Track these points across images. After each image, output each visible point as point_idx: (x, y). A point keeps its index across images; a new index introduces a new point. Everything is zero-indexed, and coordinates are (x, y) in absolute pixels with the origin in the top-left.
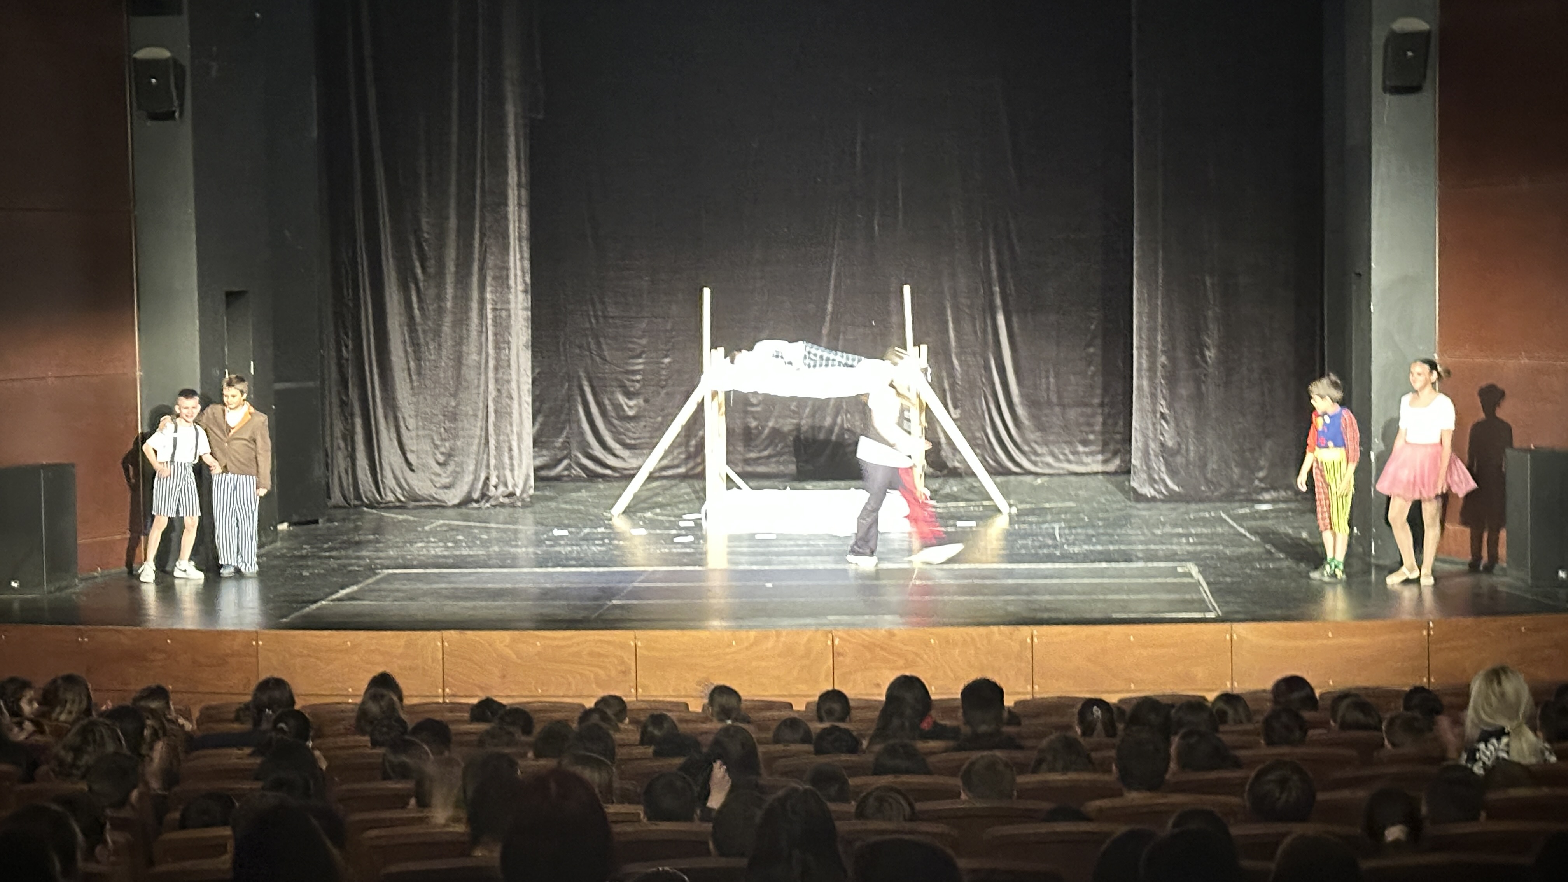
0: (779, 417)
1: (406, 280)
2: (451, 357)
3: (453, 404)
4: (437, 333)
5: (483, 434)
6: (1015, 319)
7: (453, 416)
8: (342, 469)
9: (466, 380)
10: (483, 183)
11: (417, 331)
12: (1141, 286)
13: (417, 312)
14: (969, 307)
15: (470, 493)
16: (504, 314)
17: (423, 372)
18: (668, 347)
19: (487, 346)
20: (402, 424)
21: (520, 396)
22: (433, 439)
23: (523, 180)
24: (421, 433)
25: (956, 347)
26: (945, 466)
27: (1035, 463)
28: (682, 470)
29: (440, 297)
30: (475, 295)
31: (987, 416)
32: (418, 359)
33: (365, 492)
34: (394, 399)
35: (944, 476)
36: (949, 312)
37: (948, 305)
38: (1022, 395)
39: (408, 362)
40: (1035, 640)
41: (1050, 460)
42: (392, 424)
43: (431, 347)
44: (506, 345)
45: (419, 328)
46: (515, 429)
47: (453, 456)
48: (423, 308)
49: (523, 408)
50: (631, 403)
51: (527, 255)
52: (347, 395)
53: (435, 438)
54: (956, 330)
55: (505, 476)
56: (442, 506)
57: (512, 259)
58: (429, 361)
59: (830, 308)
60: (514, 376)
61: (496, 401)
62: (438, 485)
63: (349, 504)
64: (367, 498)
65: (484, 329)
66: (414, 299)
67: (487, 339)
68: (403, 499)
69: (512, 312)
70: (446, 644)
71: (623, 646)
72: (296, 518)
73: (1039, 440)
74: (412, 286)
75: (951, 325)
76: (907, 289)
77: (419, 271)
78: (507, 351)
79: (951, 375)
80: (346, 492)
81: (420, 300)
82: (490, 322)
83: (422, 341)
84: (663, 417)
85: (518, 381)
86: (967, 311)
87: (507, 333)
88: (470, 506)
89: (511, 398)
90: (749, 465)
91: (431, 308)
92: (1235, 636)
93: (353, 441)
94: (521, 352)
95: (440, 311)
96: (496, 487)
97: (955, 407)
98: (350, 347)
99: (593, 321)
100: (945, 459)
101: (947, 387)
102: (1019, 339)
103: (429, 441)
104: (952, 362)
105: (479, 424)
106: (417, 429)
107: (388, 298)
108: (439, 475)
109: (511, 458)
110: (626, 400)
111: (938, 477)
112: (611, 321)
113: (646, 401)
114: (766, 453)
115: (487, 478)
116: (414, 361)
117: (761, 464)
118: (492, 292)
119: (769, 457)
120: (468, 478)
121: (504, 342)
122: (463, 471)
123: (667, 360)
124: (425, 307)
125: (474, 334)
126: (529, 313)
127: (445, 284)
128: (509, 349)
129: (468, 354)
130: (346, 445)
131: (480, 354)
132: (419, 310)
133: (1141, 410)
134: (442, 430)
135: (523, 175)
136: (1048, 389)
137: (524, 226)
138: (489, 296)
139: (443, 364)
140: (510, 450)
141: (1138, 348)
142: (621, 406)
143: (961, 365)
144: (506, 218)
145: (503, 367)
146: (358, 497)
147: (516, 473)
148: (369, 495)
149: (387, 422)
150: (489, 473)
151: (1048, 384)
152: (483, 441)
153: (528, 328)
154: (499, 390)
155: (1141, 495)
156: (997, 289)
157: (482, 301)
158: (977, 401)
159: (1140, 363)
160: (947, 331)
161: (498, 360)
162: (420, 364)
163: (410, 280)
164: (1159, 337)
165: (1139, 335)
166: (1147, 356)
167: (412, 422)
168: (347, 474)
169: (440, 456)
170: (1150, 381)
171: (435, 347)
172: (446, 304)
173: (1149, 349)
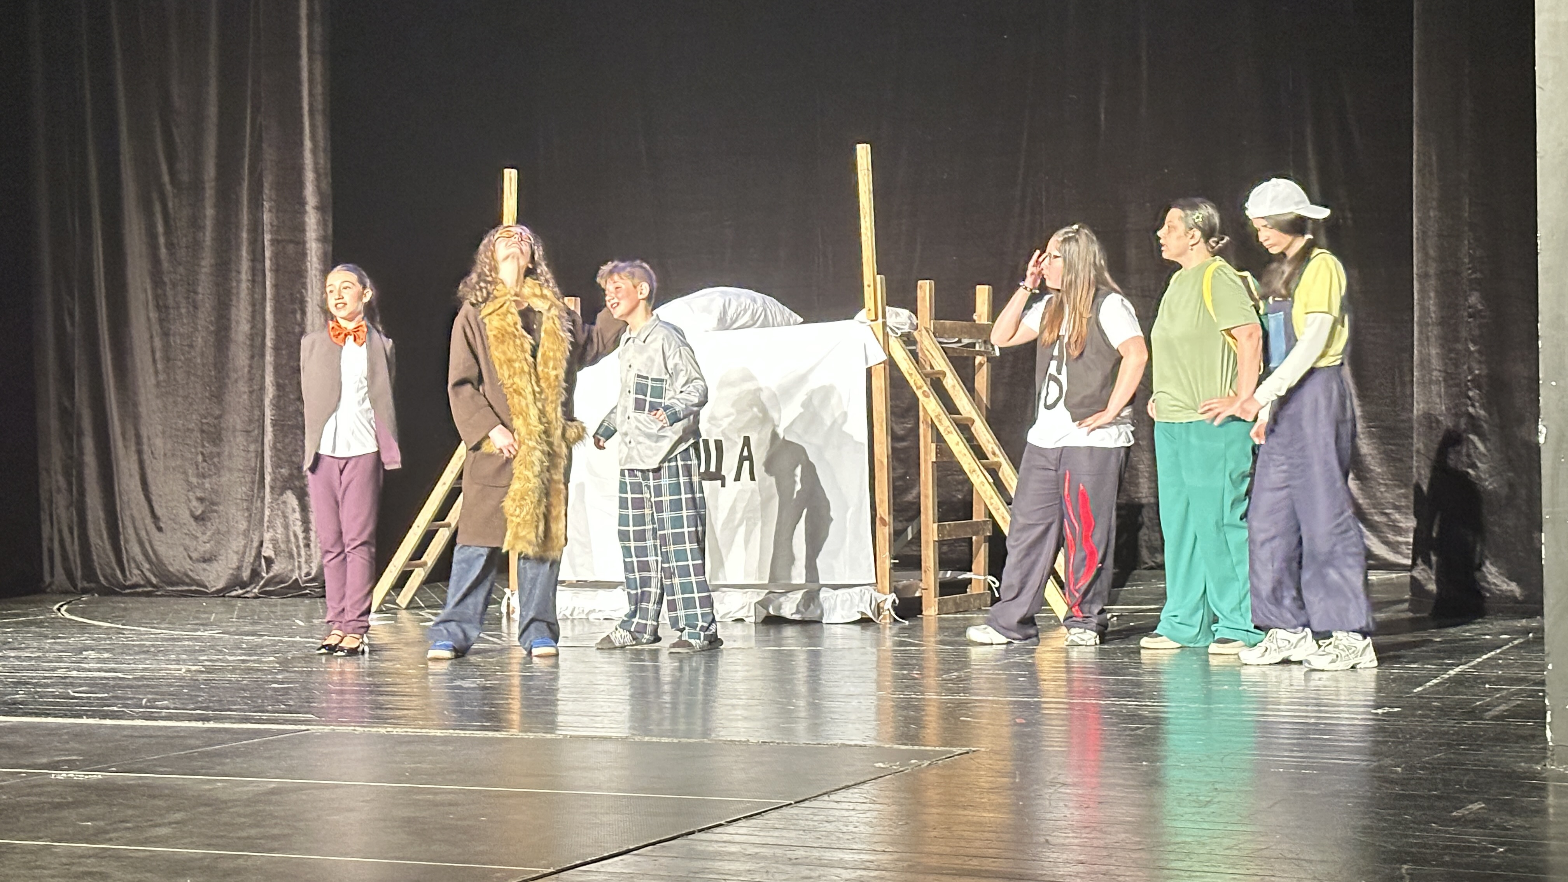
2: (212, 328)
3: (218, 412)
4: (191, 286)
5: (258, 464)
7: (215, 434)
8: (64, 524)
9: (233, 369)
11: (164, 283)
13: (163, 251)
15: (239, 568)
16: (291, 249)
17: (173, 355)
19: (264, 308)
20: (145, 448)
22: (185, 473)
24: (173, 462)
29: (195, 223)
30: (245, 216)
32: (166, 334)
34: (136, 405)
39: (151, 337)
42: (132, 447)
43: (183, 311)
44: (297, 307)
45: (166, 279)
47: (216, 504)
48: (172, 244)
52: (72, 398)
53: (190, 472)
55: (288, 540)
56: (198, 592)
57: (304, 151)
58: (181, 335)
61: (280, 405)
62: (195, 555)
63: (77, 587)
64: (105, 577)
65: (260, 279)
66: (160, 229)
67: (264, 294)
68: (154, 580)
69: (308, 246)
74: (157, 206)
78: (298, 316)
80: (73, 565)
81: (168, 232)
82: (268, 263)
83: (171, 302)
87: (299, 286)
91: (184, 242)
93: (80, 477)
95: (196, 246)
98: (76, 315)
103: (182, 477)
105: (252, 447)
106: (165, 455)
108: (196, 538)
115: (261, 544)
116: (161, 339)
118: (270, 211)
120: (237, 543)
121: (294, 300)
122: (228, 532)
124: (175, 241)
125: (244, 285)
126: (329, 248)
127: (203, 200)
128: (304, 313)
129: (236, 322)
130: (70, 484)
131: (253, 321)
132: (167, 247)
134: (200, 458)
137: (319, 89)
138: (267, 217)
139: (200, 342)
145: (288, 346)
146: (90, 573)
148: (109, 571)
149: (126, 447)
150: (262, 535)
152: (257, 477)
154: (281, 387)
157: (256, 228)
159: (1424, 309)
162: (168, 342)
163: (155, 196)
164: (1465, 249)
165: (1423, 249)
166: (1437, 292)
167: (158, 442)
168: (72, 533)
169: (195, 503)
170: (1442, 346)
171: (188, 312)
172: (204, 234)
173: (1441, 275)
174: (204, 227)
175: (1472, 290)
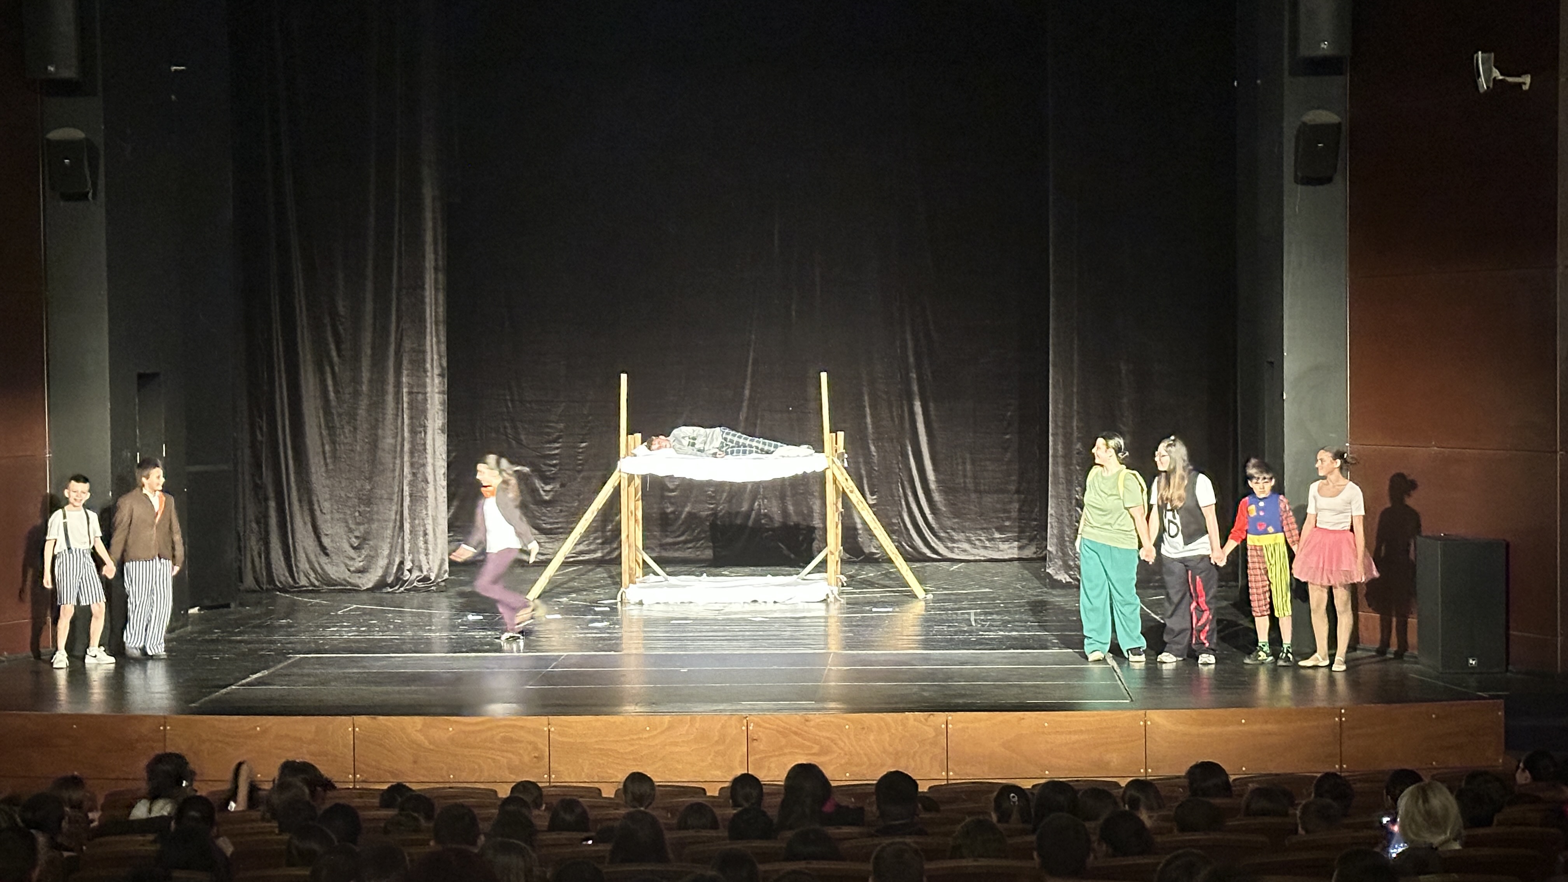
0: (696, 502)
1: (321, 361)
2: (367, 440)
3: (368, 487)
4: (352, 416)
5: (398, 517)
6: (932, 405)
7: (368, 500)
8: (255, 553)
9: (382, 464)
10: (400, 268)
11: (332, 414)
12: (1055, 373)
13: (332, 395)
14: (887, 393)
15: (384, 577)
16: (420, 397)
17: (338, 454)
18: (584, 432)
19: (403, 430)
20: (316, 507)
21: (435, 480)
22: (347, 522)
23: (440, 263)
24: (337, 516)
25: (873, 433)
26: (863, 553)
27: (951, 550)
28: (599, 554)
29: (356, 380)
30: (391, 379)
31: (903, 503)
32: (333, 443)
33: (278, 576)
34: (309, 481)
35: (860, 562)
36: (866, 398)
37: (865, 390)
38: (938, 481)
39: (323, 445)
40: (950, 726)
41: (966, 546)
42: (306, 508)
43: (346, 431)
44: (422, 429)
45: (334, 411)
46: (430, 513)
47: (369, 540)
48: (339, 392)
49: (438, 492)
50: (548, 488)
51: (443, 339)
52: (261, 477)
53: (350, 522)
54: (871, 414)
55: (419, 561)
56: (355, 590)
57: (428, 343)
58: (344, 444)
59: (747, 392)
60: (430, 460)
61: (412, 484)
62: (352, 569)
63: (262, 589)
64: (281, 582)
65: (400, 414)
66: (330, 382)
67: (403, 423)
68: (317, 583)
69: (428, 395)
70: (357, 729)
71: (536, 732)
72: (207, 603)
73: (956, 526)
74: (328, 369)
75: (868, 410)
76: (824, 376)
77: (334, 354)
78: (423, 435)
79: (868, 462)
80: (260, 576)
81: (335, 384)
82: (405, 405)
83: (338, 425)
84: (579, 501)
85: (434, 465)
86: (885, 397)
87: (423, 418)
88: (384, 590)
89: (427, 482)
90: (665, 550)
91: (346, 392)
92: (1149, 723)
93: (267, 525)
94: (437, 437)
95: (356, 394)
96: (410, 571)
97: (872, 494)
98: (265, 429)
99: (510, 405)
100: (861, 545)
101: (863, 472)
102: (935, 425)
103: (343, 525)
104: (869, 448)
105: (394, 508)
106: (332, 512)
107: (303, 382)
108: (353, 559)
109: (426, 542)
110: (543, 485)
111: (854, 563)
112: (528, 405)
113: (563, 485)
114: (682, 538)
115: (402, 563)
116: (330, 446)
117: (677, 550)
118: (408, 375)
119: (685, 542)
120: (382, 562)
121: (421, 426)
122: (377, 555)
123: (584, 445)
124: (341, 390)
125: (390, 416)
126: (446, 396)
127: (361, 367)
128: (425, 433)
129: (384, 438)
130: (259, 527)
131: (395, 437)
132: (335, 393)
133: (1057, 497)
134: (357, 514)
135: (440, 258)
136: (965, 476)
137: (441, 309)
138: (404, 379)
139: (358, 448)
140: (425, 534)
141: (1053, 435)
142: (538, 490)
143: (878, 452)
144: (423, 302)
145: (419, 451)
146: (271, 579)
147: (431, 557)
148: (282, 579)
149: (301, 507)
150: (403, 558)
151: (964, 470)
152: (398, 523)
153: (443, 411)
154: (414, 474)
155: (1056, 580)
156: (914, 376)
157: (398, 385)
158: (894, 486)
159: (1055, 450)
160: (865, 417)
161: (413, 443)
162: (335, 447)
163: (326, 363)
164: (1075, 424)
165: (1055, 422)
166: (1063, 443)
167: (326, 505)
168: (260, 557)
169: (354, 540)
170: (1065, 467)
171: (350, 431)
172: (361, 387)
173: (1065, 436)
174: (362, 382)
175: (1078, 441)
